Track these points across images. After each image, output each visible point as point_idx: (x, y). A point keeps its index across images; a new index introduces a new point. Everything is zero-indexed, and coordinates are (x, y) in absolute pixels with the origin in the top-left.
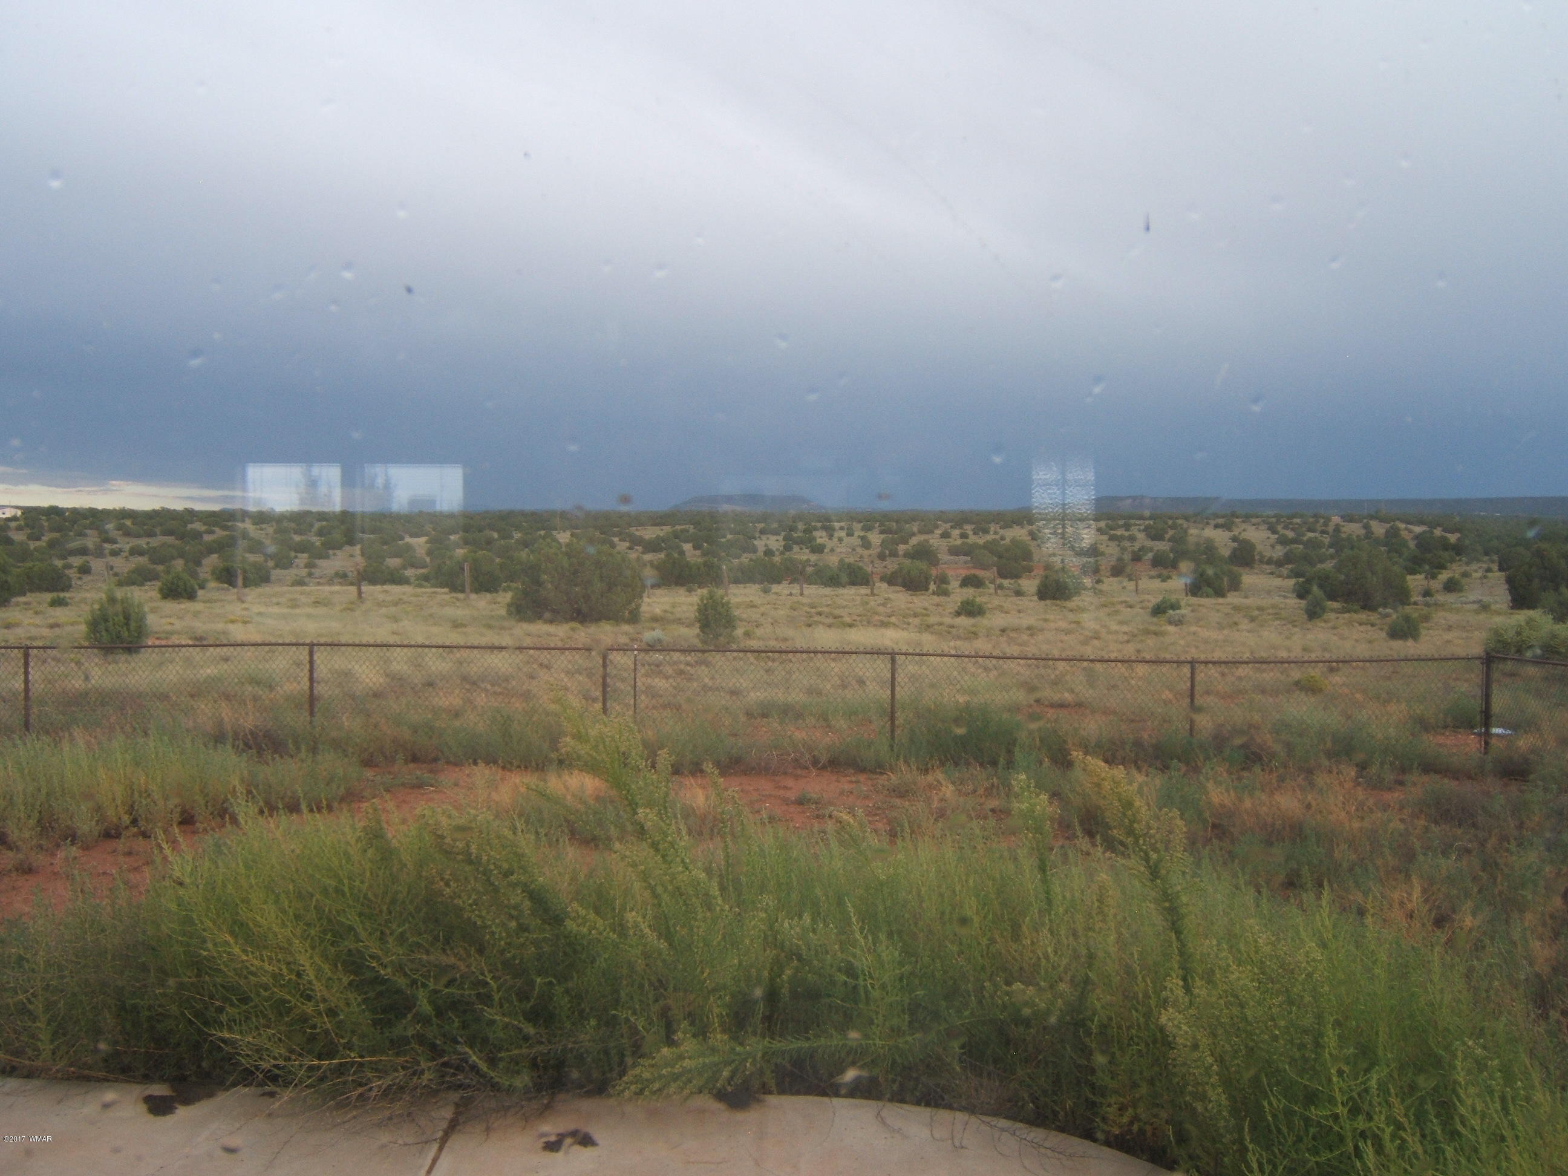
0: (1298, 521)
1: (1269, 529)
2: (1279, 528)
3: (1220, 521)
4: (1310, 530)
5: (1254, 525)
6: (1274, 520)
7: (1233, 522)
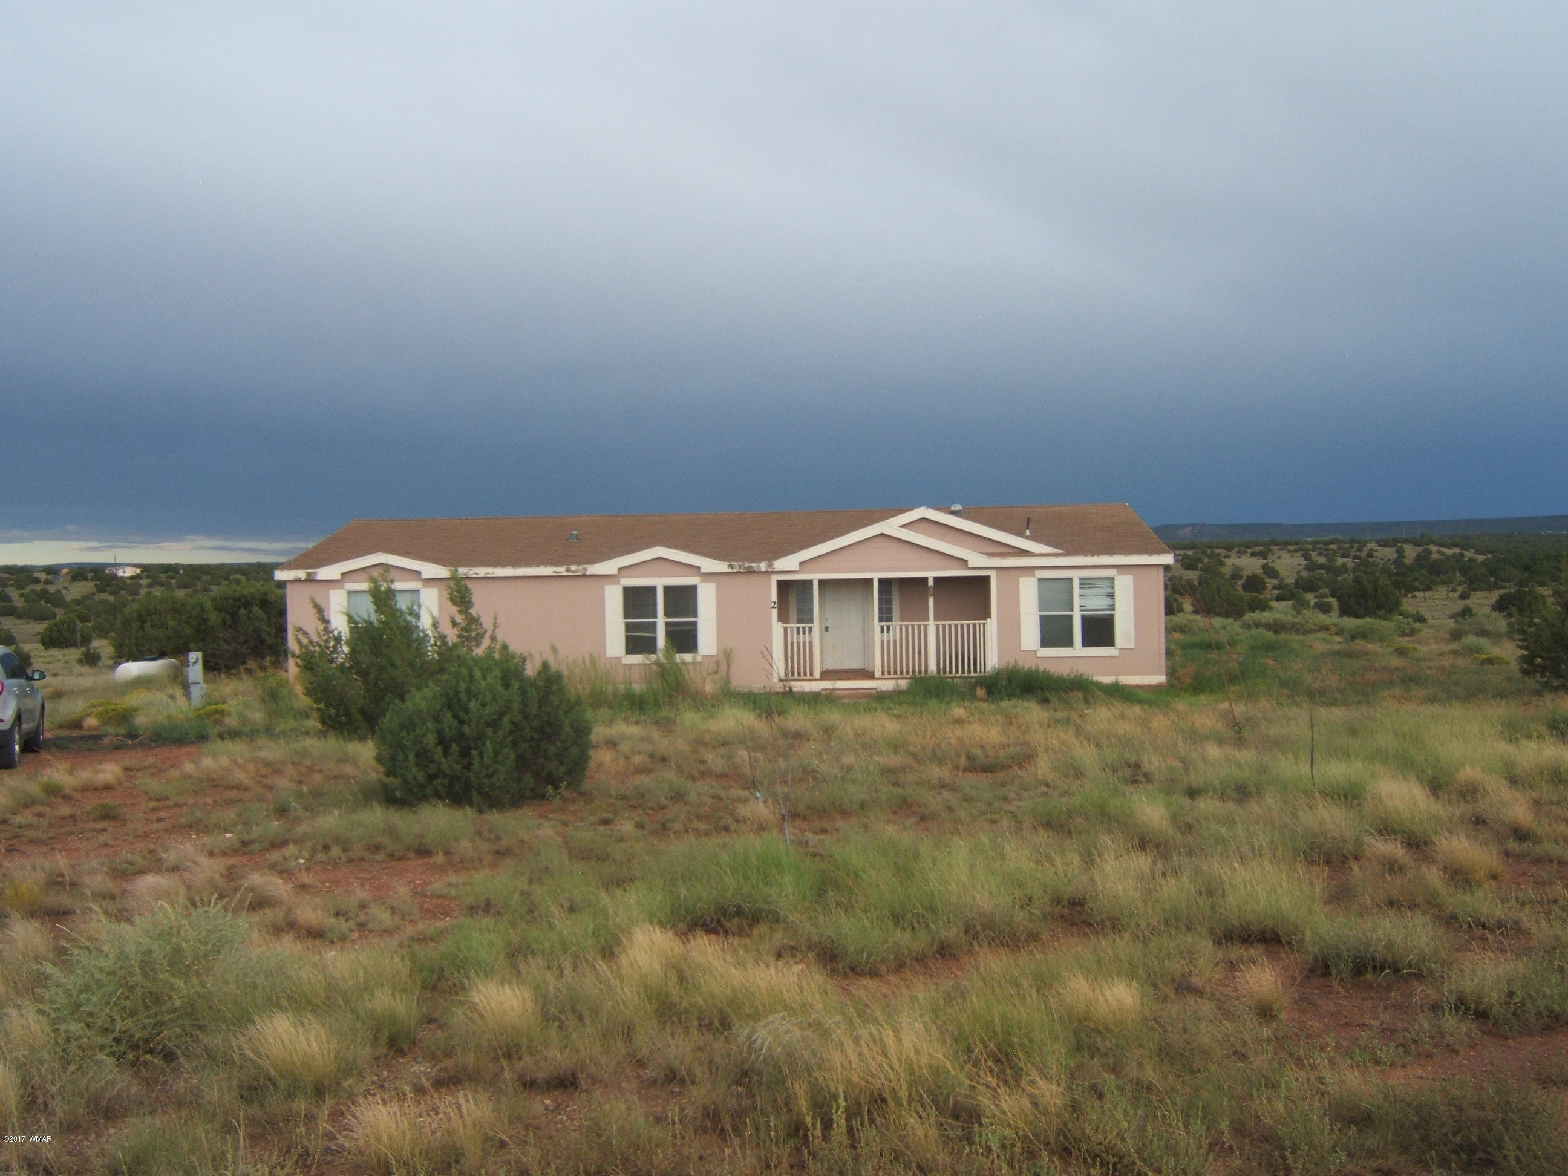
0: (1333, 547)
1: (1303, 556)
2: (1313, 555)
3: (1257, 549)
4: (1343, 556)
5: (1290, 552)
6: (1310, 547)
7: (1270, 550)
